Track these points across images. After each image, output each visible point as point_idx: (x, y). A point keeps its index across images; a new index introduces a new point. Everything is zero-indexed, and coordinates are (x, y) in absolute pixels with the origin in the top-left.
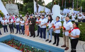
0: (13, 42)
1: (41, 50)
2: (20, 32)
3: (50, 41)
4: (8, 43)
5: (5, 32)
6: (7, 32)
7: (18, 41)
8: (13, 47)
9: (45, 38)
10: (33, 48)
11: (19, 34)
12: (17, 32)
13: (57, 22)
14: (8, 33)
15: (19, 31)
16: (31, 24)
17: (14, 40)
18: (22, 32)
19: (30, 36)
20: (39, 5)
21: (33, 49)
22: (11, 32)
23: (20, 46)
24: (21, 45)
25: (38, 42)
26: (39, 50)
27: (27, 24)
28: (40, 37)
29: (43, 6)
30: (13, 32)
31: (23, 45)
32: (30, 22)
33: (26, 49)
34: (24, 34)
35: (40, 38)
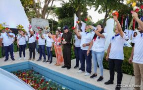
0: (30, 75)
2: (45, 58)
4: (22, 75)
5: (21, 56)
6: (24, 56)
7: (38, 73)
8: (28, 82)
9: (89, 71)
10: (64, 88)
11: (44, 61)
12: (40, 58)
13: (116, 36)
14: (25, 58)
15: (43, 57)
17: (33, 71)
18: (49, 59)
19: (62, 67)
22: (31, 58)
23: (41, 83)
24: (42, 80)
25: (75, 78)
28: (80, 69)
31: (47, 82)
32: (64, 40)
34: (51, 63)
35: (80, 71)
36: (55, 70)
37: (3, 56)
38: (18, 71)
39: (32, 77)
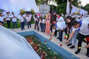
1: (58, 54)
26: (55, 54)
36: (46, 37)
38: (28, 36)
39: (34, 40)
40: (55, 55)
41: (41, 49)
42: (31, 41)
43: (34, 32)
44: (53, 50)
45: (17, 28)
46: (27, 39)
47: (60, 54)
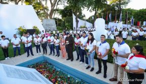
1: (80, 81)
2: (54, 53)
3: (92, 69)
5: (37, 52)
6: (40, 52)
12: (51, 53)
13: (102, 43)
15: (53, 52)
16: (68, 43)
18: (57, 53)
19: (67, 60)
20: (78, 19)
21: (69, 78)
22: (44, 53)
23: (53, 73)
25: (76, 69)
27: (63, 44)
28: (80, 61)
29: (84, 20)
30: (46, 53)
33: (60, 78)
37: (25, 52)
40: (78, 82)
41: (59, 79)
42: (44, 71)
43: (44, 57)
44: (73, 77)
45: (20, 55)
46: (37, 70)
47: (82, 80)
